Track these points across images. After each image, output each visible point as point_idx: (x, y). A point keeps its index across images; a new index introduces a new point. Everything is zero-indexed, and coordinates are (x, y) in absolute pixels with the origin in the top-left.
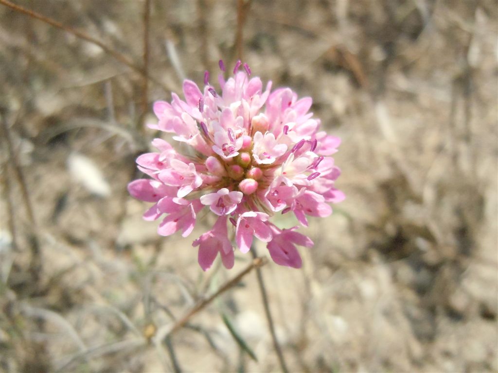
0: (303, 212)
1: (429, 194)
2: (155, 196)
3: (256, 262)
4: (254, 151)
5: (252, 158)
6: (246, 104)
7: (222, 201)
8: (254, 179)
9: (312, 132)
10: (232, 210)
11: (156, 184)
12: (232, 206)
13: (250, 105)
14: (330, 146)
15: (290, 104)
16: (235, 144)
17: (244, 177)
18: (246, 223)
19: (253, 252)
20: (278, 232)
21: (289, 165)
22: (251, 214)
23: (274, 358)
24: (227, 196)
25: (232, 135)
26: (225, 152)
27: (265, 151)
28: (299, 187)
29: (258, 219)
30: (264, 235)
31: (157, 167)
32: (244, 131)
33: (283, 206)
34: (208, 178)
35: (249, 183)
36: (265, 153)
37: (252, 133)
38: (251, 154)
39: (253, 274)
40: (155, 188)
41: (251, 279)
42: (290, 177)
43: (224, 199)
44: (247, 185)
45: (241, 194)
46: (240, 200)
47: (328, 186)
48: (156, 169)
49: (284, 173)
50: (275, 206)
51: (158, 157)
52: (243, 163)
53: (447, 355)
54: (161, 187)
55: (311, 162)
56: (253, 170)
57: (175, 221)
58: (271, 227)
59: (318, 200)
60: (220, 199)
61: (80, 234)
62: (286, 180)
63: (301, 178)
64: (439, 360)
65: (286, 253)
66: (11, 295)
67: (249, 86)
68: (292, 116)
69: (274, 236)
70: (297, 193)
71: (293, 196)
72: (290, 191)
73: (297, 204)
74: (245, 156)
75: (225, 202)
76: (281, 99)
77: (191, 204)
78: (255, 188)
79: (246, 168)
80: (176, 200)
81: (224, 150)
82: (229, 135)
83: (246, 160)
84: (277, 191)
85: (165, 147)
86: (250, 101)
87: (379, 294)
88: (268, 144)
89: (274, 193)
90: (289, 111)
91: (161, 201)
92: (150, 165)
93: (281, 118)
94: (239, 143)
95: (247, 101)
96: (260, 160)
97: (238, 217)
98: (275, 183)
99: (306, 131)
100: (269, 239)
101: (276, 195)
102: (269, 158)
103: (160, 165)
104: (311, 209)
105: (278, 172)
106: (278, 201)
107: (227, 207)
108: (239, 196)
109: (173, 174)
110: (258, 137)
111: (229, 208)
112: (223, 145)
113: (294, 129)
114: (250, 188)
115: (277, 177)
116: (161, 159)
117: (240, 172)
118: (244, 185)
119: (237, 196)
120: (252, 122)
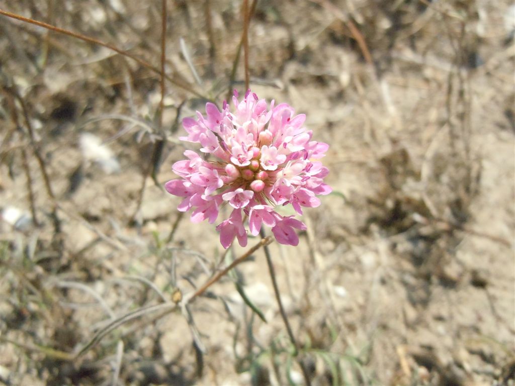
0: (299, 203)
1: (426, 171)
2: (186, 192)
3: (263, 240)
4: (262, 159)
5: (260, 165)
6: (255, 122)
7: (238, 197)
8: (262, 180)
9: (305, 143)
10: (246, 204)
11: (187, 184)
12: (245, 201)
13: (258, 122)
14: (320, 151)
15: (289, 119)
16: (247, 155)
17: (254, 179)
18: (256, 214)
19: (262, 234)
20: (280, 219)
21: (288, 170)
22: (260, 207)
23: (281, 323)
24: (241, 194)
25: (245, 148)
26: (240, 161)
27: (270, 160)
28: (296, 186)
29: (265, 211)
30: (269, 222)
31: (188, 171)
32: (254, 143)
33: (284, 200)
34: (227, 179)
35: (258, 184)
36: (270, 161)
37: (260, 145)
38: (259, 162)
39: (261, 249)
40: (188, 188)
41: (260, 254)
42: (289, 178)
43: (239, 195)
44: (257, 185)
45: (252, 192)
46: (251, 197)
47: (318, 183)
48: (187, 173)
49: (285, 175)
50: (277, 200)
51: (189, 163)
52: (254, 168)
53: (440, 319)
54: (191, 186)
55: (304, 167)
56: (261, 173)
57: (203, 212)
58: (275, 215)
59: (310, 195)
60: (237, 195)
61: (95, 211)
62: (285, 181)
63: (297, 180)
64: (433, 324)
65: (286, 234)
66: (40, 270)
67: (257, 106)
68: (290, 131)
69: (277, 222)
70: (295, 190)
71: (291, 193)
72: (288, 189)
73: (294, 197)
74: (255, 163)
75: (240, 198)
76: (282, 117)
77: (215, 201)
78: (262, 188)
79: (256, 172)
80: (204, 197)
81: (239, 159)
82: (243, 148)
83: (256, 166)
84: (278, 189)
85: (194, 156)
86: (257, 118)
87: (378, 264)
88: (272, 154)
89: (276, 191)
90: (288, 127)
91: (192, 197)
92: (183, 170)
93: (282, 131)
94: (251, 154)
95: (255, 119)
96: (266, 167)
97: (250, 209)
98: (277, 184)
99: (300, 142)
100: (274, 225)
101: (278, 192)
102: (273, 165)
103: (190, 169)
104: (305, 202)
105: (280, 174)
106: (280, 197)
107: (242, 202)
108: (251, 194)
109: (201, 177)
110: (264, 149)
111: (243, 203)
112: (238, 155)
113: (292, 142)
114: (258, 188)
115: (279, 179)
116: (191, 166)
117: (251, 175)
118: (255, 185)
119: (249, 194)
120: (259, 136)
